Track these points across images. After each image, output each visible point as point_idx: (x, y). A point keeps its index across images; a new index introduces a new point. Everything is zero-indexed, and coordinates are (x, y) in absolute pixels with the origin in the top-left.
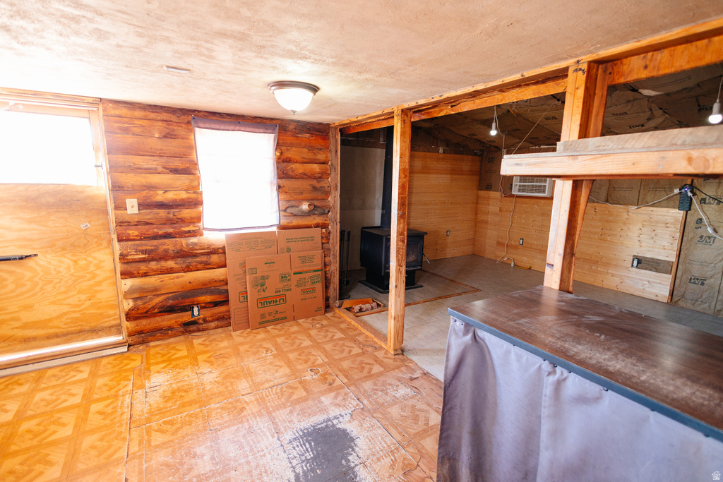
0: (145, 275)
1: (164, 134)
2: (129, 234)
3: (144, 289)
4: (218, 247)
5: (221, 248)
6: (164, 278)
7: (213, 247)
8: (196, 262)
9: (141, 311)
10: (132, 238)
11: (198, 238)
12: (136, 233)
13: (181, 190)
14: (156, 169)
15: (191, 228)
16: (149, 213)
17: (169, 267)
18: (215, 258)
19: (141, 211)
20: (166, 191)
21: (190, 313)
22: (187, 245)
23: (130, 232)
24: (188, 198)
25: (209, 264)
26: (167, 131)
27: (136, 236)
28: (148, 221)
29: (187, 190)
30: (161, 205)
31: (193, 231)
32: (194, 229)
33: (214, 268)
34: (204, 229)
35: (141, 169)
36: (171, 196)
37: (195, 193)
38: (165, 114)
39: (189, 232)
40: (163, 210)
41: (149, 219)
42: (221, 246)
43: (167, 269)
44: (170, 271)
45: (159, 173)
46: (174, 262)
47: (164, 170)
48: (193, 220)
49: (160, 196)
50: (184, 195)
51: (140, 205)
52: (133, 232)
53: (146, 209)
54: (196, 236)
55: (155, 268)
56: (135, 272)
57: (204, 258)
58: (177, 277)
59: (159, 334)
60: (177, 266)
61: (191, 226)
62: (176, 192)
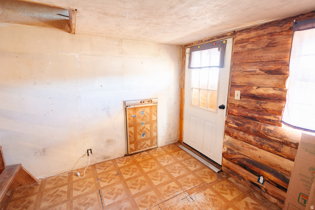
0: (236, 138)
1: (266, 44)
2: (233, 111)
3: (233, 146)
4: (291, 141)
5: (294, 144)
6: (245, 144)
7: (286, 139)
8: (269, 145)
9: (229, 157)
10: (234, 114)
11: (275, 127)
12: (236, 112)
13: (270, 87)
14: (255, 71)
15: (272, 118)
16: (245, 101)
17: (249, 139)
18: (286, 150)
19: (241, 99)
20: (259, 87)
21: (257, 178)
22: (264, 129)
23: (234, 110)
24: (273, 94)
25: (280, 152)
26: (269, 41)
27: (236, 113)
28: (244, 106)
29: (274, 88)
30: (254, 97)
31: (273, 120)
32: (274, 119)
33: (284, 157)
34: (282, 121)
35: (247, 72)
36: (261, 91)
37: (281, 90)
38: (270, 28)
39: (269, 120)
40: (254, 100)
41: (245, 105)
42: (295, 142)
43: (248, 140)
44: (250, 142)
45: (258, 74)
46: (253, 137)
47: (260, 72)
48: (274, 112)
49: (254, 91)
50: (271, 91)
51: (241, 95)
52: (235, 111)
53: (245, 97)
54: (275, 125)
55: (241, 136)
56: (231, 134)
57: (276, 145)
58: (253, 149)
59: (236, 176)
60: (254, 141)
61: (272, 116)
62: (265, 89)
